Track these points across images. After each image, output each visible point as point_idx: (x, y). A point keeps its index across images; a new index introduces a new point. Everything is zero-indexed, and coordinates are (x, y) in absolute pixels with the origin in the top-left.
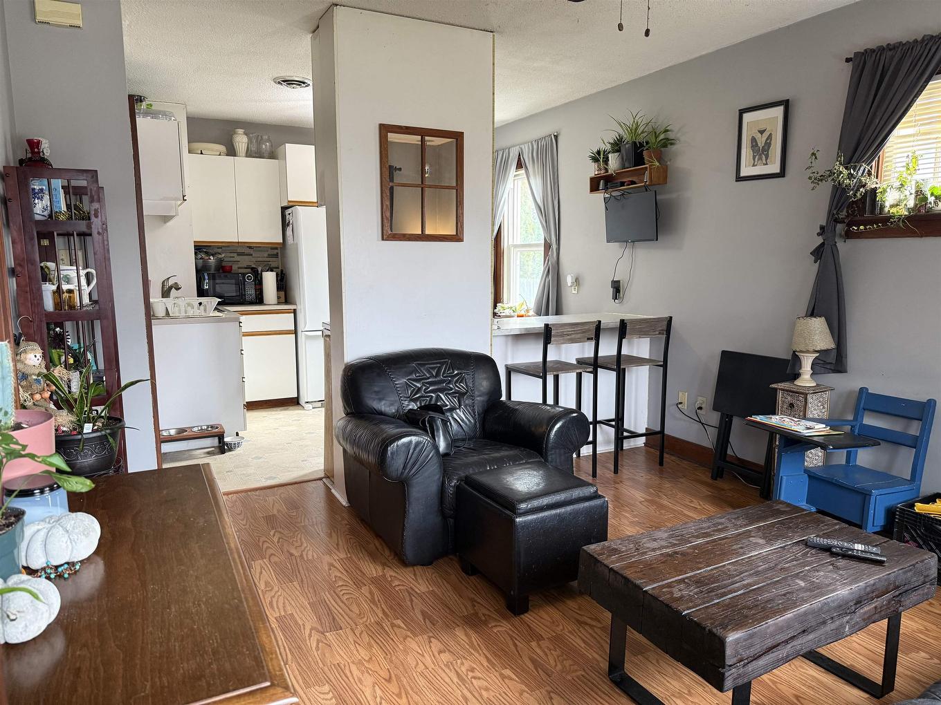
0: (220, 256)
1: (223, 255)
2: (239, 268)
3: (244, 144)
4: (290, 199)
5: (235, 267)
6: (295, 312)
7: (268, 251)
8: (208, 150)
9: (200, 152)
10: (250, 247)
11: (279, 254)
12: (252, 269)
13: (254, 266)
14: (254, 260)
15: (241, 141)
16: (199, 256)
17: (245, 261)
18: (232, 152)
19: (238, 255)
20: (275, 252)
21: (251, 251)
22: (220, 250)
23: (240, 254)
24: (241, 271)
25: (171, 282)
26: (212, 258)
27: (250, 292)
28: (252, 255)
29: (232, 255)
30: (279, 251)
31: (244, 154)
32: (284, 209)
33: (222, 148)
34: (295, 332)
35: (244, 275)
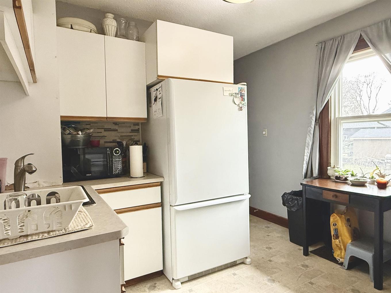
0: (88, 131)
1: (92, 131)
2: (106, 142)
3: (113, 27)
4: (159, 74)
5: (102, 142)
6: (161, 184)
7: (130, 127)
8: (80, 25)
9: (70, 26)
10: (115, 124)
11: (140, 130)
12: (118, 142)
13: (119, 140)
14: (119, 135)
15: (111, 24)
16: (68, 132)
17: (111, 136)
18: (101, 31)
19: (105, 131)
20: (137, 127)
21: (116, 127)
22: (88, 127)
23: (106, 130)
24: (108, 145)
25: (26, 162)
26: (80, 133)
27: (118, 166)
28: (117, 130)
29: (100, 130)
30: (140, 127)
31: (114, 33)
32: (149, 88)
33: (93, 27)
34: (161, 205)
35: (112, 149)
